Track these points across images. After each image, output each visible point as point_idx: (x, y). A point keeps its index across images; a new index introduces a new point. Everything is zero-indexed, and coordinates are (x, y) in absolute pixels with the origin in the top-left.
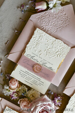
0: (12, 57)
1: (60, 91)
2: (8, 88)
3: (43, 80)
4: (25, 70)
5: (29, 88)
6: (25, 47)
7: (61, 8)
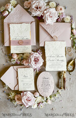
0: (7, 44)
1: (38, 47)
2: (13, 59)
3: (27, 46)
4: (16, 46)
5: (23, 54)
6: (10, 36)
7: (15, 9)
